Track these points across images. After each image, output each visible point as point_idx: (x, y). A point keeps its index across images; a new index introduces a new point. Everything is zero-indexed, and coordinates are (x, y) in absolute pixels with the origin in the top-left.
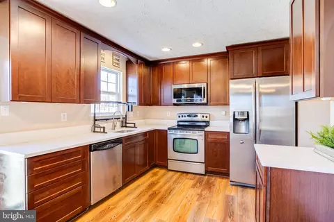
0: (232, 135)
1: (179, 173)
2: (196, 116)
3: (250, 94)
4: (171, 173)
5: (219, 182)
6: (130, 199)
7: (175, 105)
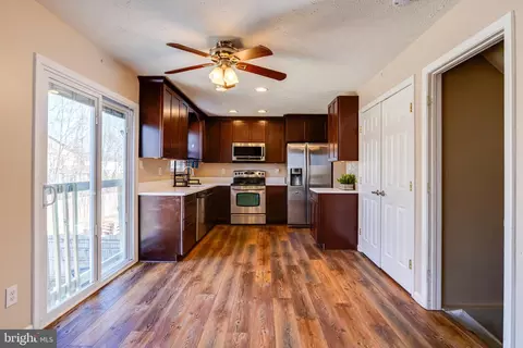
0: (289, 188)
1: (242, 227)
2: (253, 173)
3: (302, 152)
4: (235, 227)
7: (234, 162)
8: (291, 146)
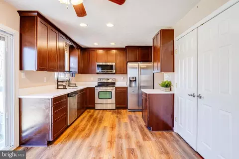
0: (129, 88)
1: (102, 111)
2: (108, 80)
3: (136, 68)
4: (97, 111)
5: (123, 111)
6: (84, 122)
7: (97, 73)
8: (129, 64)
